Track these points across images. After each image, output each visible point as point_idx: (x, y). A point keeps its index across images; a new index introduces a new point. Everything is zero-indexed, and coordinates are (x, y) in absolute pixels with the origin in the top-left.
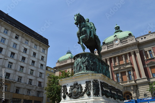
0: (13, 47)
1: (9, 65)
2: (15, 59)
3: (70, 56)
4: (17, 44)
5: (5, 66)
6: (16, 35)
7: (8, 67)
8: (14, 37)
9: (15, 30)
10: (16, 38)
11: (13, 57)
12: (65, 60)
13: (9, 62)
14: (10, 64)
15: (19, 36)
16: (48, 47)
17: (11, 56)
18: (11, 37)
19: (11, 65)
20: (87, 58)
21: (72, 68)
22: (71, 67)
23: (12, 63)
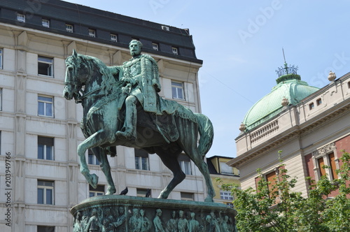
0: (40, 111)
1: (40, 191)
2: (58, 164)
3: (288, 96)
4: (52, 98)
5: (28, 201)
6: (40, 56)
7: (40, 200)
8: (33, 70)
9: (30, 39)
10: (44, 69)
11: (49, 157)
12: (269, 120)
13: (40, 181)
14: (45, 188)
15: (52, 58)
16: (197, 68)
17: (41, 156)
18: (20, 74)
19: (50, 191)
20: (92, 219)
21: (302, 150)
22: (296, 146)
23: (51, 182)
